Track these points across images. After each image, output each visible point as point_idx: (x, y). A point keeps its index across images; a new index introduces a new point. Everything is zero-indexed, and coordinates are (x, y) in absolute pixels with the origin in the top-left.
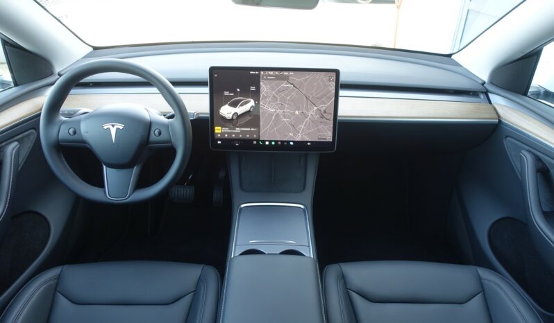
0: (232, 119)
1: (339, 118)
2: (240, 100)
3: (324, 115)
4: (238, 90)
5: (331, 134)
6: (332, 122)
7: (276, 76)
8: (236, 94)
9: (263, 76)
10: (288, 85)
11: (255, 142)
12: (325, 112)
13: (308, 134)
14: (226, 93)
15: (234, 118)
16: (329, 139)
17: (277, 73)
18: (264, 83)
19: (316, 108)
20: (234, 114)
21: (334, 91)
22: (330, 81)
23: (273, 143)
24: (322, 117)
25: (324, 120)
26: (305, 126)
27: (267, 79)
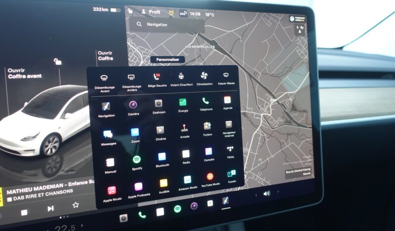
0: (43, 155)
1: (323, 123)
2: (67, 95)
3: (293, 115)
4: (58, 62)
5: (309, 159)
6: (309, 132)
7: (169, 20)
8: (52, 76)
9: (133, 19)
10: (204, 46)
11: (124, 217)
12: (294, 108)
13: (263, 169)
14: (15, 74)
15: (50, 149)
16: (308, 173)
17: (171, 13)
18: (138, 43)
19: (273, 101)
20: (47, 140)
21: (306, 57)
22: (297, 34)
23: (178, 209)
24: (290, 121)
25: (293, 128)
26: (253, 149)
27: (145, 29)
